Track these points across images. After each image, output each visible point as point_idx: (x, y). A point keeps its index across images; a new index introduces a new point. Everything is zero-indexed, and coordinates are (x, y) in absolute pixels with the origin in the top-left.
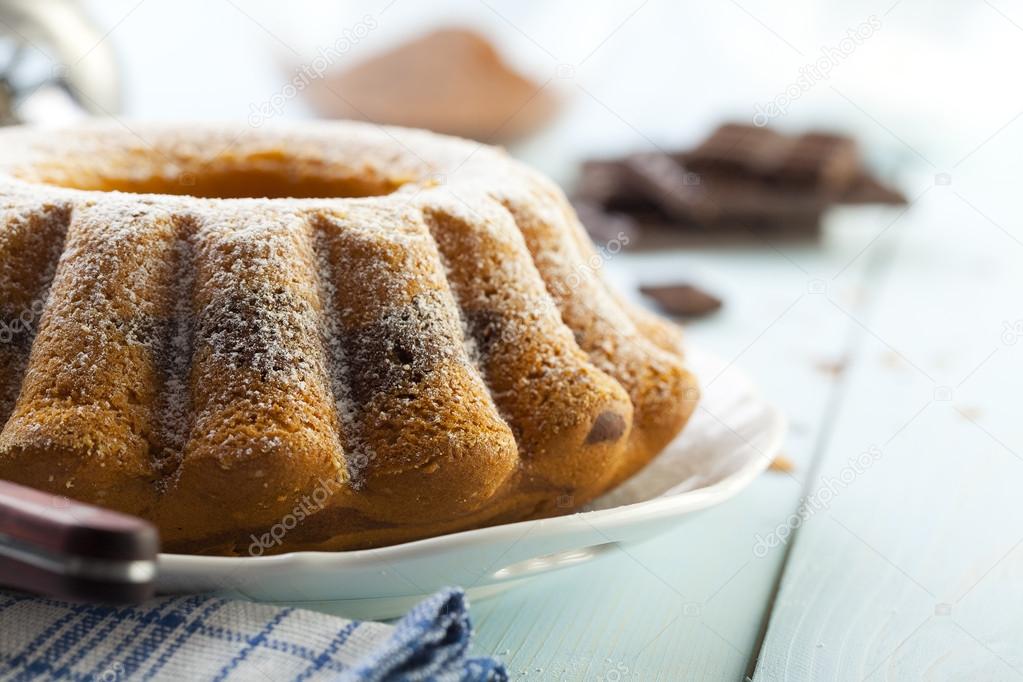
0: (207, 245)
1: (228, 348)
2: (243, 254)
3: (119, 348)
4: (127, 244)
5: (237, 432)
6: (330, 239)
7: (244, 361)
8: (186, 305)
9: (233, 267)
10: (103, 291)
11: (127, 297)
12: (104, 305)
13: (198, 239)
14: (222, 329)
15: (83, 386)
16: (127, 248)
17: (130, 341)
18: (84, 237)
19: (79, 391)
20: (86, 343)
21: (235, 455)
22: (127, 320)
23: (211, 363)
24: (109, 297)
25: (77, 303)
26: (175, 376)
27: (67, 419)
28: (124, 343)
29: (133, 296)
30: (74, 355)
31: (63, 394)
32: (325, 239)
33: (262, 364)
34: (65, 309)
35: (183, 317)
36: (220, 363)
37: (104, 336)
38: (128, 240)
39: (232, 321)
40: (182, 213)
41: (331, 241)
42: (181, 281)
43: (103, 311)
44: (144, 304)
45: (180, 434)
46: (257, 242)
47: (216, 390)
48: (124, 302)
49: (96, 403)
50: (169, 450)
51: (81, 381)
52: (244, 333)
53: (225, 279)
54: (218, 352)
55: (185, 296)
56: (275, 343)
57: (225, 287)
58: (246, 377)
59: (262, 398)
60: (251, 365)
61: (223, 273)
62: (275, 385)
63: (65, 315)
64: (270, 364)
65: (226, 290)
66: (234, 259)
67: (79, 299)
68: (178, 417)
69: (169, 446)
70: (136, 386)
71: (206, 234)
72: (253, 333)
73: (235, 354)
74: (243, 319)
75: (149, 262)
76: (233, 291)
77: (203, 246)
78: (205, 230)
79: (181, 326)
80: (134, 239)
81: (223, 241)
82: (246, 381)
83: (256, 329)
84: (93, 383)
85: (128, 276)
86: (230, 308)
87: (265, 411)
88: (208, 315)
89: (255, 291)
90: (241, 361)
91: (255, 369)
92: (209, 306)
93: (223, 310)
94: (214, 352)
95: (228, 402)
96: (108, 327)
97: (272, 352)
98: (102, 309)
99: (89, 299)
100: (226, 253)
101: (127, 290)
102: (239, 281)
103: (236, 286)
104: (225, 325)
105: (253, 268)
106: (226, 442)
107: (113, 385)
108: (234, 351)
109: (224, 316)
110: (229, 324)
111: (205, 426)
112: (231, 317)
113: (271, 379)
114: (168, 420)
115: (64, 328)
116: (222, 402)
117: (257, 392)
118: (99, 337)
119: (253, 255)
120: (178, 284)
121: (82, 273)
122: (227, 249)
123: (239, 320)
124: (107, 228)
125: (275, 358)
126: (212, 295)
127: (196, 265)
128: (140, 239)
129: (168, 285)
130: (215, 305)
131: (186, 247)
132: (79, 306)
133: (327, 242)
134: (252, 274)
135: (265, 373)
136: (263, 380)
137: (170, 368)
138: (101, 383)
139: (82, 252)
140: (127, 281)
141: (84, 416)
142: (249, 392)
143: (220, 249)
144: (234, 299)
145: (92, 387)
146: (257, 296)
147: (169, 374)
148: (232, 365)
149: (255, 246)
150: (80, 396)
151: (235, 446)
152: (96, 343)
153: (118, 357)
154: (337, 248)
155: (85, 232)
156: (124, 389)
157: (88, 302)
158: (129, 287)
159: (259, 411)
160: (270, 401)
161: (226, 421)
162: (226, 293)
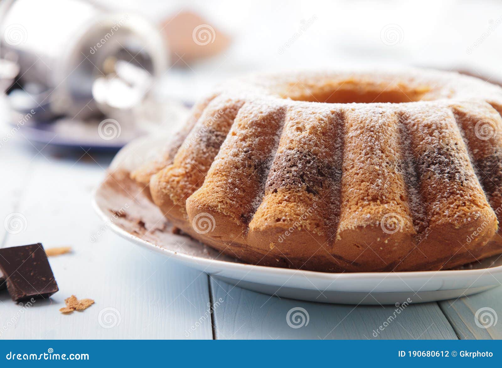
0: (416, 125)
1: (442, 172)
2: (437, 128)
3: (393, 175)
4: (384, 127)
5: (460, 211)
6: (461, 118)
7: (452, 177)
8: (410, 153)
9: (434, 134)
10: (379, 150)
11: (390, 152)
12: (382, 156)
13: (410, 123)
14: (436, 163)
15: (382, 195)
16: (385, 128)
17: (396, 172)
18: (362, 125)
19: (382, 197)
20: (379, 175)
21: (463, 221)
22: (393, 163)
23: (435, 179)
24: (382, 152)
25: (368, 156)
26: (412, 187)
27: (382, 211)
28: (394, 173)
29: (392, 151)
30: (374, 181)
31: (374, 199)
32: (459, 118)
33: (460, 178)
34: (362, 159)
35: (409, 159)
36: (440, 179)
37: (386, 171)
38: (384, 125)
39: (441, 159)
40: (398, 111)
41: (462, 119)
42: (405, 142)
43: (382, 159)
44: (397, 154)
45: (421, 213)
46: (441, 122)
47: (440, 192)
48: (390, 154)
49: (391, 202)
50: (419, 221)
51: (381, 193)
52: (447, 165)
53: (432, 140)
54: (437, 174)
55: (408, 149)
56: (462, 168)
57: (433, 144)
58: (455, 185)
59: (465, 194)
60: (455, 179)
61: (429, 137)
62: (468, 187)
63: (363, 162)
64: (463, 178)
65: (434, 145)
66: (434, 130)
67: (368, 154)
68: (418, 206)
69: (417, 219)
70: (402, 193)
71: (413, 120)
72: (452, 164)
73: (446, 175)
74: (446, 158)
75: (393, 134)
76: (437, 145)
77: (414, 125)
78: (413, 118)
79: (409, 163)
80: (386, 124)
81: (425, 122)
82: (455, 186)
83: (453, 162)
84: (387, 193)
85: (388, 142)
86: (438, 153)
87: (468, 200)
88: (426, 158)
89: (447, 145)
90: (450, 177)
91: (458, 181)
92: (425, 153)
93: (435, 154)
94: (435, 174)
95: (449, 197)
96: (386, 166)
97: (462, 172)
98: (381, 158)
99: (373, 154)
100: (428, 128)
101: (389, 148)
102: (439, 140)
103: (439, 143)
104: (437, 161)
105: (443, 134)
106: (456, 216)
107: (395, 193)
108: (446, 173)
109: (436, 157)
110: (440, 161)
111: (440, 209)
112: (440, 157)
113: (466, 185)
114: (414, 207)
115: (365, 168)
116: (445, 197)
117: (461, 191)
118: (384, 171)
119: (441, 128)
120: (404, 144)
121: (366, 142)
122: (429, 126)
123: (444, 158)
124: (371, 120)
125: (464, 175)
126: (426, 148)
127: (411, 134)
128: (388, 124)
129: (401, 145)
130: (430, 152)
131: (404, 127)
132: (369, 157)
133: (460, 120)
134: (444, 137)
135: (462, 182)
136: (462, 186)
137: (409, 183)
138: (390, 193)
139: (363, 132)
140: (388, 144)
141: (389, 209)
142: (458, 192)
143: (425, 126)
144: (439, 149)
145: (387, 195)
146: (448, 147)
147: (410, 186)
148: (447, 180)
149: (441, 124)
150: (383, 200)
151: (461, 217)
152: (383, 174)
153: (393, 180)
154: (466, 122)
155: (361, 122)
156: (399, 195)
157: (374, 155)
158: (389, 147)
159: (466, 200)
160: (469, 195)
161: (452, 206)
162: (434, 147)
